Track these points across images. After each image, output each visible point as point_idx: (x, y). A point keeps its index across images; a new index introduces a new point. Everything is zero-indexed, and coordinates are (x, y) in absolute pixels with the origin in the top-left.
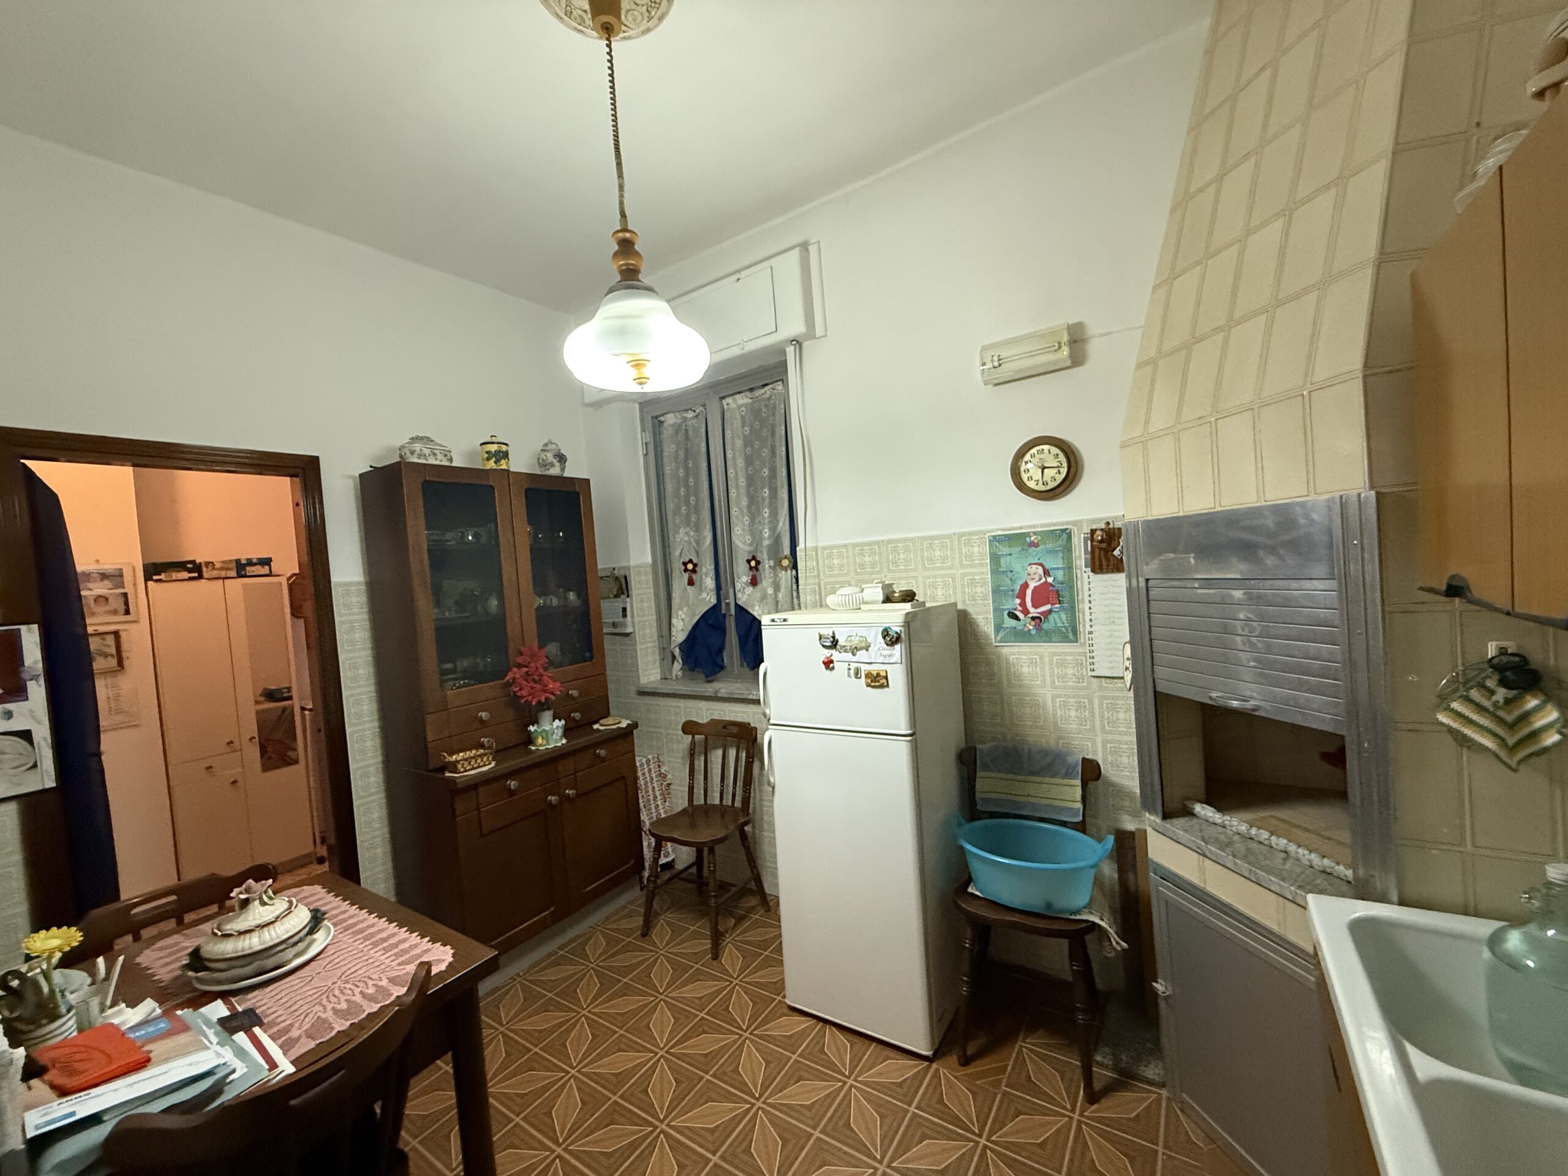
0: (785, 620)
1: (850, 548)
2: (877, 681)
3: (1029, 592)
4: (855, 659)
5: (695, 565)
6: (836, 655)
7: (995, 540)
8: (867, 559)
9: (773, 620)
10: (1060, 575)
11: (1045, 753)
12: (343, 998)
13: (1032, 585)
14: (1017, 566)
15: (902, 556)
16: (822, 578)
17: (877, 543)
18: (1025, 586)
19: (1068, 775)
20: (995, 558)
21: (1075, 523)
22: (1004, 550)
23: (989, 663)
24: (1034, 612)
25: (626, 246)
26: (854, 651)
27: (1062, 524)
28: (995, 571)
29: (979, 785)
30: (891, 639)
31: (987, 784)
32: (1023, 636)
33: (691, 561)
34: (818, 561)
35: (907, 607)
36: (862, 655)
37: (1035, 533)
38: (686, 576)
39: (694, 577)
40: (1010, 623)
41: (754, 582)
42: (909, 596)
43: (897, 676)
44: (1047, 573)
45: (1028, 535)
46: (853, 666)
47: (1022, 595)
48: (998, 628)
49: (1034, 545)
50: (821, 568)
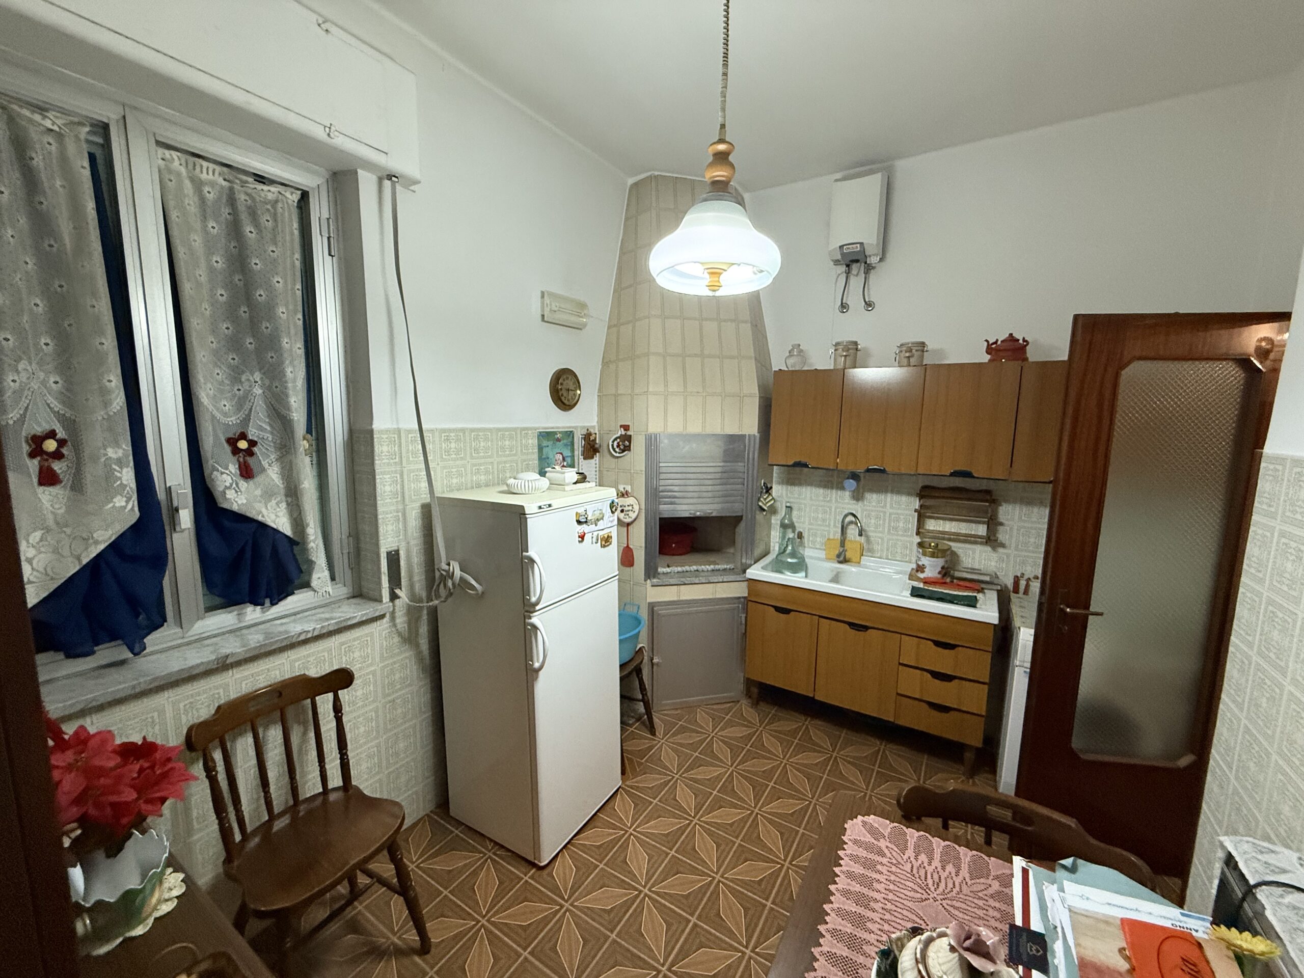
0: (550, 506)
2: (608, 541)
4: (597, 528)
5: (62, 443)
6: (584, 528)
7: (541, 434)
12: (944, 875)
15: (482, 444)
16: (404, 464)
20: (540, 449)
21: (576, 428)
22: (545, 443)
26: (596, 522)
27: (570, 427)
28: (540, 458)
33: (52, 434)
34: (400, 446)
36: (600, 524)
37: (560, 432)
41: (247, 473)
44: (564, 459)
45: (555, 433)
46: (595, 534)
49: (558, 440)
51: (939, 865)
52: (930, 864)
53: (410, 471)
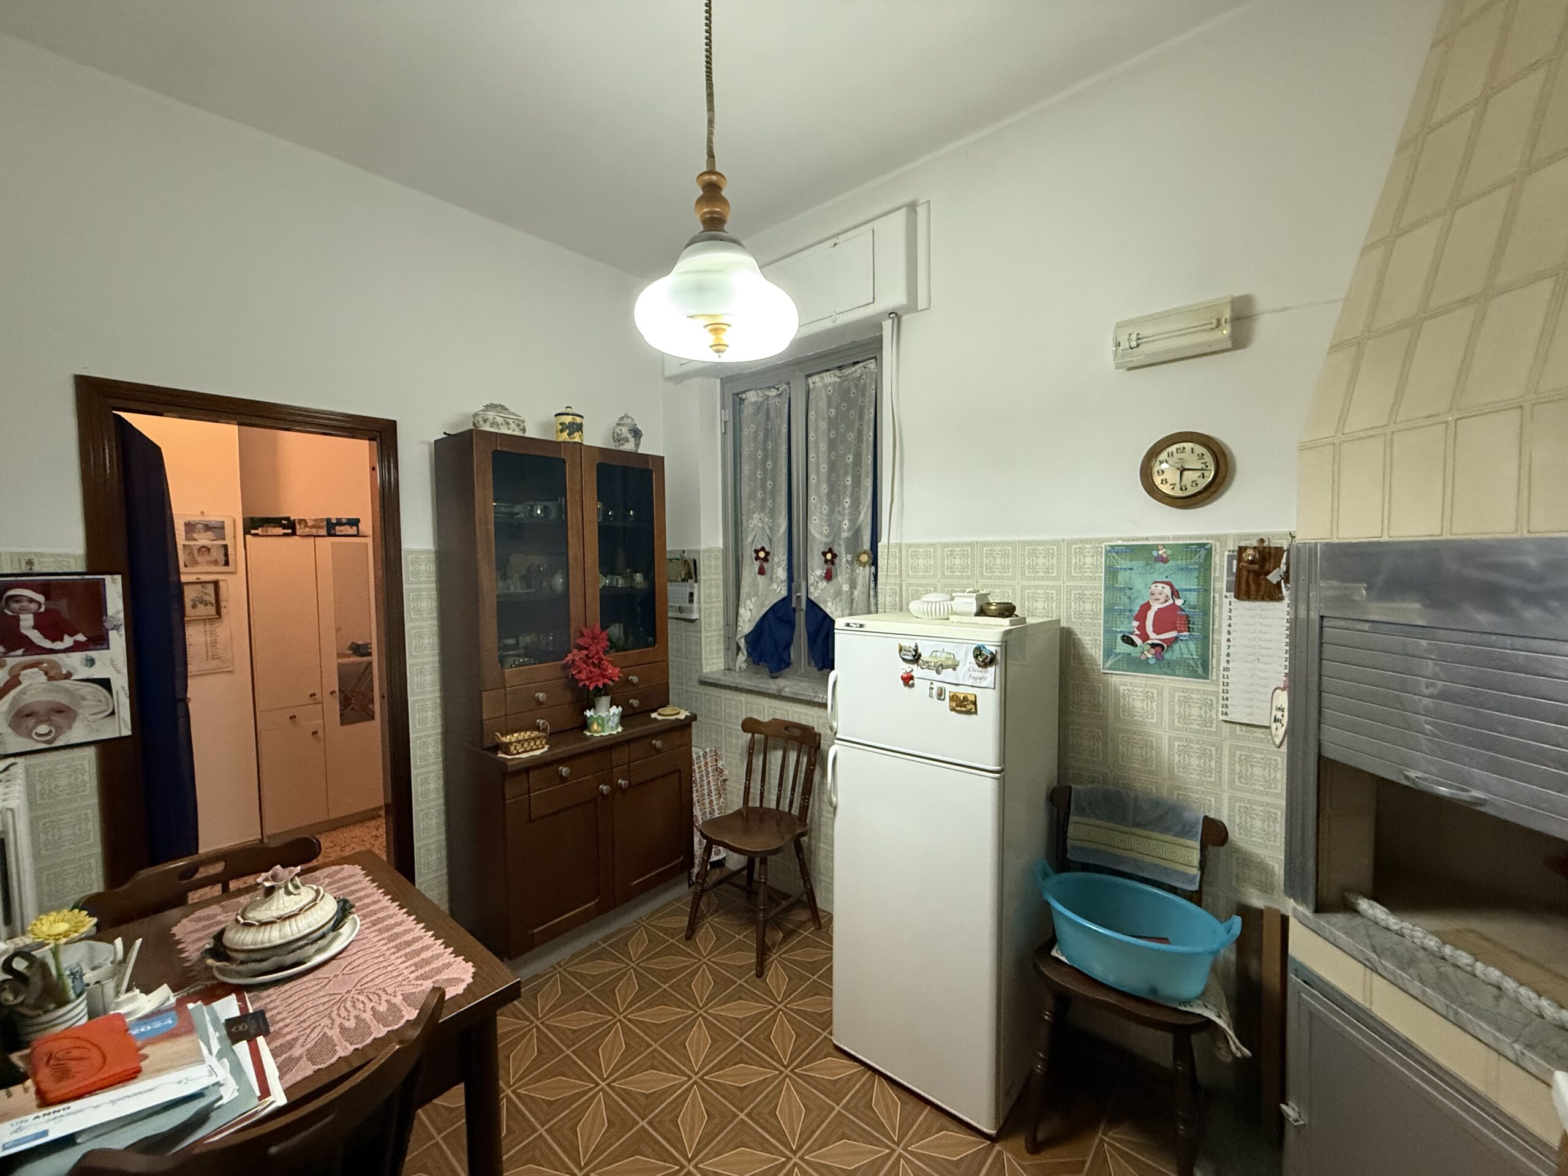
0: (861, 626)
1: (939, 548)
2: (964, 705)
3: (1151, 615)
4: (939, 677)
5: (767, 554)
6: (916, 671)
7: (1114, 551)
8: (957, 561)
9: (848, 625)
10: (1192, 598)
11: (1157, 803)
12: (353, 1013)
13: (1155, 607)
14: (1139, 584)
15: (998, 561)
16: (904, 578)
17: (971, 545)
18: (1147, 607)
19: (1185, 831)
20: (1111, 572)
21: (1217, 538)
22: (1124, 563)
23: (1093, 691)
24: (1154, 638)
25: (712, 191)
26: (939, 668)
27: (1201, 537)
28: (1110, 588)
29: (1071, 830)
30: (983, 659)
31: (1079, 830)
32: (1137, 665)
33: (763, 549)
34: (901, 559)
35: (1005, 623)
36: (948, 674)
37: (1164, 546)
38: (757, 564)
39: (766, 566)
40: (1122, 648)
41: (829, 577)
42: (1007, 611)
43: (988, 702)
44: (1175, 593)
45: (1156, 547)
46: (936, 685)
47: (1141, 617)
48: (1109, 652)
49: (1164, 560)
50: (904, 568)
51: (364, 1015)
52: (373, 1008)
53: (909, 585)
